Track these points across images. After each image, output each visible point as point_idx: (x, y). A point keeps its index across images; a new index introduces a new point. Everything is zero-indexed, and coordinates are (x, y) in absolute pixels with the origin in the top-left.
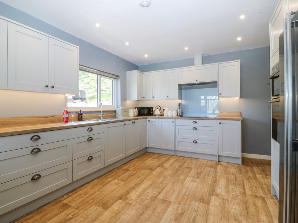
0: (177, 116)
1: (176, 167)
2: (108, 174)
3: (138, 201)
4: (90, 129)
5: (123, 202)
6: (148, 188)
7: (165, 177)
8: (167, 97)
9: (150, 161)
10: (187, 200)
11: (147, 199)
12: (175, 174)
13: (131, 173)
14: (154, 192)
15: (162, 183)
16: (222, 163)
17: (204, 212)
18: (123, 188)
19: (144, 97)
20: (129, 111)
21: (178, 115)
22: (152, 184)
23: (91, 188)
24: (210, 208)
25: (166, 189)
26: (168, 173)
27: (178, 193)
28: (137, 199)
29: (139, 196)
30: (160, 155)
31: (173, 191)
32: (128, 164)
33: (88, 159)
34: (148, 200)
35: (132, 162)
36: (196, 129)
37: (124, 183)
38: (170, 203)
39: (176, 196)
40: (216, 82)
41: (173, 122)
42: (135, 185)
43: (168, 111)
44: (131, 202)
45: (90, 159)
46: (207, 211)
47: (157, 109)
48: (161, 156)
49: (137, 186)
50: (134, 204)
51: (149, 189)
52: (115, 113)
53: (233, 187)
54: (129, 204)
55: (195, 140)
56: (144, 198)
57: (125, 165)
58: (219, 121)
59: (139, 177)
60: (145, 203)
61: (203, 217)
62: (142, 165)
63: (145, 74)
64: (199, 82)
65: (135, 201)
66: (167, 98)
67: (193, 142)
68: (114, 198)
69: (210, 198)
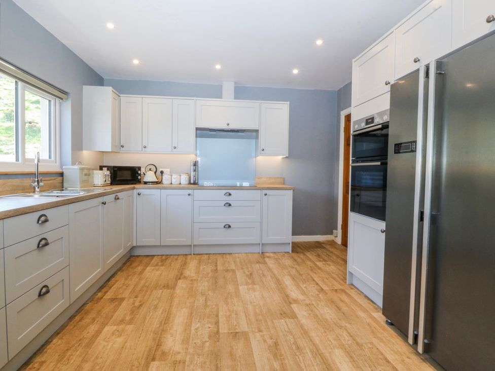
0: (190, 183)
1: (208, 274)
2: (78, 318)
3: (191, 350)
4: (43, 219)
5: (163, 362)
6: (191, 322)
7: (203, 294)
8: (175, 148)
9: (152, 273)
10: (266, 321)
11: (206, 342)
12: (216, 286)
13: (133, 304)
14: (207, 325)
15: (206, 306)
16: (268, 254)
17: (300, 331)
18: (140, 337)
19: (122, 147)
20: (93, 174)
21: (192, 182)
22: (191, 313)
23: (59, 361)
24: (302, 322)
25: (220, 314)
26: (204, 285)
27: (246, 316)
28: (187, 349)
29: (186, 341)
30: (164, 257)
31: (236, 314)
32: (110, 288)
33: (40, 295)
34: (207, 344)
35: (116, 281)
36: (230, 205)
37: (132, 326)
38: (245, 334)
39: (245, 321)
40: (257, 131)
41: (189, 195)
42: (161, 323)
43: (171, 175)
44: (179, 357)
45: (44, 292)
46: (301, 327)
47: (150, 170)
48: (166, 259)
49: (165, 324)
50: (188, 359)
51: (193, 325)
52: (61, 178)
53: (305, 286)
54: (180, 362)
55: (227, 223)
56: (199, 342)
57: (104, 290)
58: (265, 192)
59: (156, 307)
60: (206, 349)
61: (304, 338)
62: (143, 282)
63: (124, 98)
64: (231, 127)
65: (186, 352)
66: (174, 150)
67: (224, 227)
68: (136, 364)
69: (291, 308)
